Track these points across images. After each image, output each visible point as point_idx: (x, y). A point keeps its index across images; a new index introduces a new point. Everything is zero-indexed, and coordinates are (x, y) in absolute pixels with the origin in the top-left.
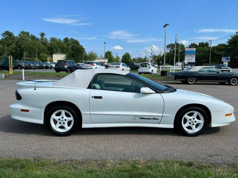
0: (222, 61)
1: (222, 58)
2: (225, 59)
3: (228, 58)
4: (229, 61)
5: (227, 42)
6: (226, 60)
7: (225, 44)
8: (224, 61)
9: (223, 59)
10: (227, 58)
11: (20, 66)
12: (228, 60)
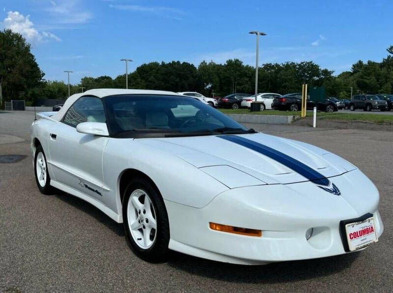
11: (370, 104)
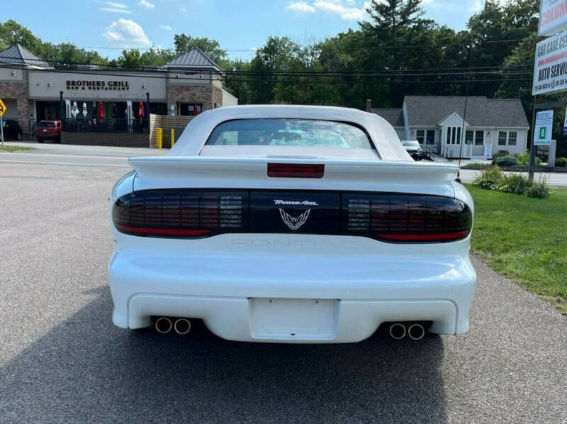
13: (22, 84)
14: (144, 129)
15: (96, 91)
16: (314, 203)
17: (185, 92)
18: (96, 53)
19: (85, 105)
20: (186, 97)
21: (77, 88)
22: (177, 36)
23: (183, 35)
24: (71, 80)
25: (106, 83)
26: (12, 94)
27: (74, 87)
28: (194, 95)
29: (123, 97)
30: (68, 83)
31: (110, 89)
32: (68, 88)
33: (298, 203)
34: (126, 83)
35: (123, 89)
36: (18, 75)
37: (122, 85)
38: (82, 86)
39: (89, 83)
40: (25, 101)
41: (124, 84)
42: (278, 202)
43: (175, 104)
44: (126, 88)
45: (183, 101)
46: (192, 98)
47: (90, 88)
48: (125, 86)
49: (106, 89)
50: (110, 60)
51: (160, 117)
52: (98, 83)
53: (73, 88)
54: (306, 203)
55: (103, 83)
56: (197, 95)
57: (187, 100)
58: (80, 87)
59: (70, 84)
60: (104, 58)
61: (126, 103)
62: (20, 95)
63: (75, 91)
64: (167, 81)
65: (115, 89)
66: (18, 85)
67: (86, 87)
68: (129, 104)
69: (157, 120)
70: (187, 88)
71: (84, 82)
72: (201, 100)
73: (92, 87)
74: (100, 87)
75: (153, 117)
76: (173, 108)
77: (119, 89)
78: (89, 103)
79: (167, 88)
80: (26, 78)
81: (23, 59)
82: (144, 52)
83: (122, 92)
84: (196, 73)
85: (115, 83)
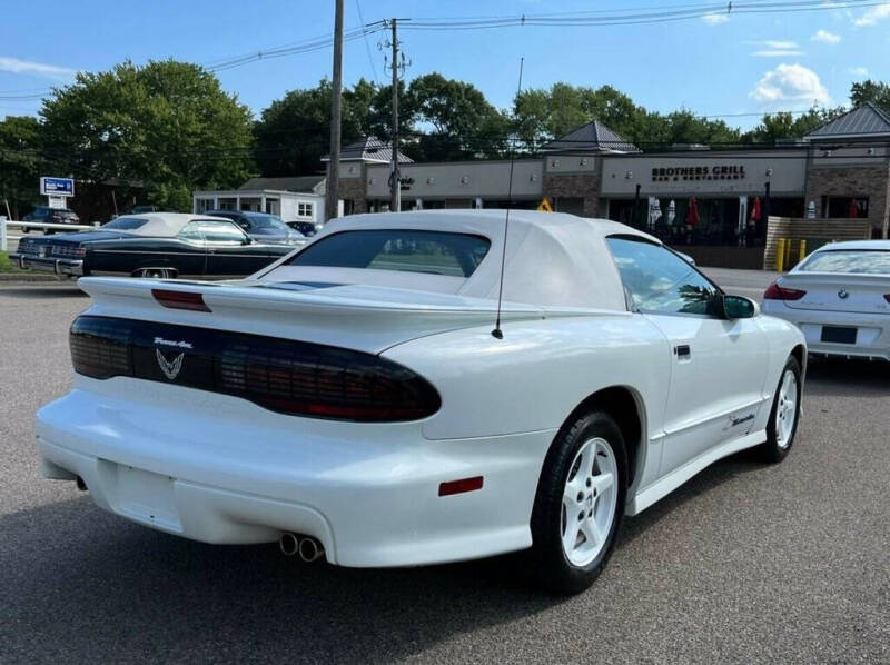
0: (43, 192)
1: (42, 179)
2: (53, 186)
3: (65, 183)
4: (68, 194)
5: (40, 113)
6: (59, 189)
7: (35, 119)
8: (49, 193)
9: (47, 186)
10: (60, 182)
12: (64, 189)
13: (593, 177)
14: (757, 240)
15: (695, 182)
16: (189, 346)
17: (838, 180)
18: (722, 124)
19: (673, 204)
20: (840, 188)
21: (666, 179)
22: (856, 86)
23: (868, 83)
24: (658, 167)
25: (710, 170)
26: (579, 191)
27: (663, 177)
28: (855, 183)
29: (735, 190)
30: (655, 172)
31: (716, 178)
32: (654, 179)
33: (174, 343)
34: (742, 168)
35: (736, 177)
36: (589, 164)
37: (735, 172)
38: (674, 176)
39: (684, 171)
40: (594, 199)
41: (738, 170)
42: (158, 340)
43: (819, 200)
44: (739, 175)
45: (832, 193)
46: (850, 189)
47: (685, 178)
48: (738, 173)
49: (709, 178)
50: (743, 132)
51: (787, 220)
52: (698, 170)
53: (661, 179)
54: (182, 344)
55: (706, 169)
56: (860, 182)
57: (841, 192)
58: (671, 178)
59: (659, 174)
60: (734, 129)
61: (738, 200)
62: (588, 192)
63: (664, 183)
64: (807, 163)
65: (723, 178)
66: (587, 177)
67: (680, 177)
68: (743, 200)
69: (781, 225)
70: (842, 172)
71: (677, 169)
72: (865, 192)
73: (689, 176)
74: (700, 176)
75: (773, 222)
76: (812, 205)
77: (729, 178)
78: (681, 201)
79: (807, 173)
80: (600, 168)
81: (597, 142)
82: (800, 116)
83: (733, 183)
84: (842, 147)
85: (724, 169)
